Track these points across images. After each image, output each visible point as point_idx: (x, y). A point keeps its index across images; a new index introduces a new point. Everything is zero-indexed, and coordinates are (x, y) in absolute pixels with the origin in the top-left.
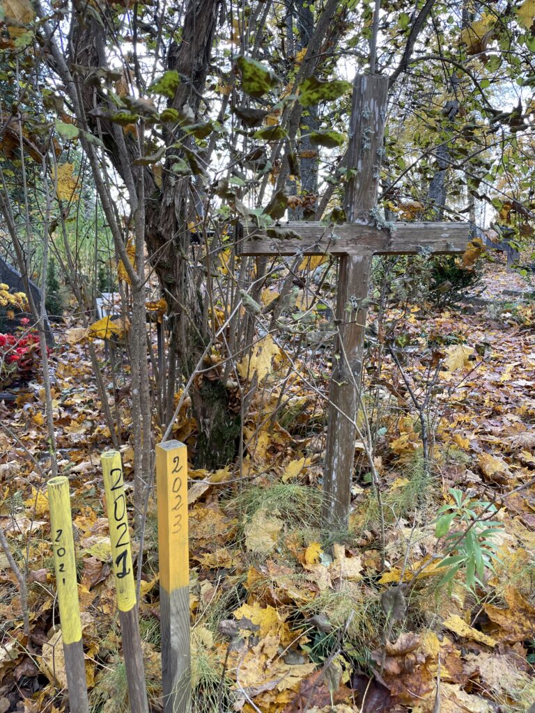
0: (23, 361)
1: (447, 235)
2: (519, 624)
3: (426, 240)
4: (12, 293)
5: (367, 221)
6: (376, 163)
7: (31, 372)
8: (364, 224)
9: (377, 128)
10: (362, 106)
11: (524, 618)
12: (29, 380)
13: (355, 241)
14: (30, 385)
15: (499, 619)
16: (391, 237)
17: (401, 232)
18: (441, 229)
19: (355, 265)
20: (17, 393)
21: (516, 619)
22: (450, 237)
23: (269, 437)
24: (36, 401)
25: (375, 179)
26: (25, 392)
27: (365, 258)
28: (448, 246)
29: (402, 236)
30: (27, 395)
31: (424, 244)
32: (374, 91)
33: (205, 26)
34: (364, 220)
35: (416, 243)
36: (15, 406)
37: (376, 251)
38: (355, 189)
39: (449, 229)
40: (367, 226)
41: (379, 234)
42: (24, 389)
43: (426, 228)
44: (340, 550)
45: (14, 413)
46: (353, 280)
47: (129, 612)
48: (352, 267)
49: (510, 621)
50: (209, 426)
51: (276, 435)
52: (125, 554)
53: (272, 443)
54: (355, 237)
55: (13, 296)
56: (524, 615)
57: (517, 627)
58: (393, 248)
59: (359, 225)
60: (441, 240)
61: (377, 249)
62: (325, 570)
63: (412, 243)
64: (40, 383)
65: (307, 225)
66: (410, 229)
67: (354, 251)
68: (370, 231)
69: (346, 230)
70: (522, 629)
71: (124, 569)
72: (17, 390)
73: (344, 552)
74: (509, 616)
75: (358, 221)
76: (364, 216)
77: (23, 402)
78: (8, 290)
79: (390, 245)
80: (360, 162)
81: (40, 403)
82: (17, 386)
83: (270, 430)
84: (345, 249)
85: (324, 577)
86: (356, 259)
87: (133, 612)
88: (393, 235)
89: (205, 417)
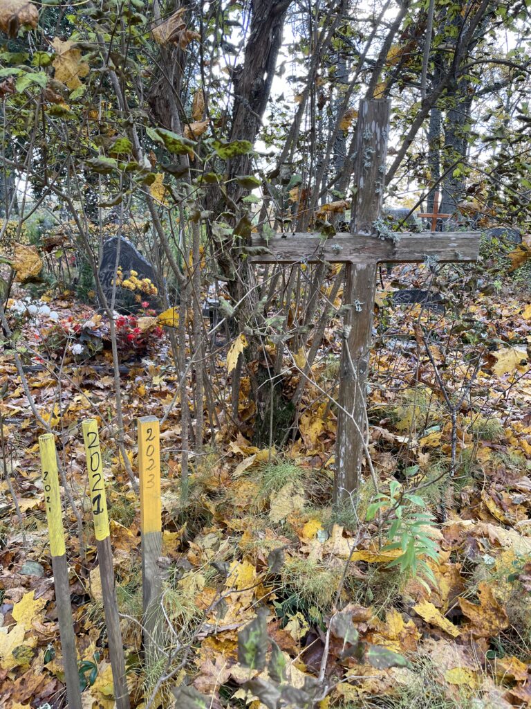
0: (139, 339)
1: (456, 245)
2: (489, 622)
3: (432, 250)
4: (141, 279)
5: (370, 233)
6: (378, 179)
7: (146, 349)
8: (367, 234)
9: (379, 148)
10: (364, 129)
11: (494, 617)
12: (143, 357)
13: (357, 250)
14: (144, 361)
15: (472, 614)
16: (395, 247)
17: (405, 241)
18: (449, 239)
19: (359, 272)
20: (131, 367)
21: (488, 617)
22: (458, 246)
23: (323, 424)
24: (146, 375)
25: (378, 193)
26: (138, 367)
27: (368, 266)
28: (456, 255)
29: (407, 246)
30: (139, 369)
31: (430, 253)
32: (375, 114)
33: (262, 50)
34: (367, 232)
35: (422, 252)
36: (129, 378)
37: (380, 260)
38: (358, 203)
39: (457, 239)
40: (370, 236)
41: (382, 244)
42: (137, 364)
43: (432, 238)
44: (338, 530)
45: (126, 384)
46: (357, 286)
47: (102, 541)
48: (356, 274)
49: (481, 618)
50: (264, 409)
51: (330, 424)
52: (99, 497)
53: (325, 430)
54: (358, 246)
55: (141, 282)
56: (496, 614)
57: (487, 624)
58: (397, 257)
59: (362, 236)
60: (449, 249)
61: (381, 257)
62: (319, 545)
63: (418, 252)
64: (152, 359)
65: (312, 237)
66: (416, 239)
67: (358, 260)
68: (373, 242)
69: (349, 240)
70: (490, 627)
71: (98, 508)
72: (132, 364)
73: (341, 532)
74: (481, 612)
75: (362, 233)
76: (367, 228)
77: (135, 375)
78: (137, 277)
79: (394, 254)
80: (362, 179)
81: (149, 377)
82: (133, 361)
83: (324, 418)
84: (349, 258)
85: (315, 551)
86: (359, 266)
87: (105, 542)
88: (398, 245)
89: (261, 401)
